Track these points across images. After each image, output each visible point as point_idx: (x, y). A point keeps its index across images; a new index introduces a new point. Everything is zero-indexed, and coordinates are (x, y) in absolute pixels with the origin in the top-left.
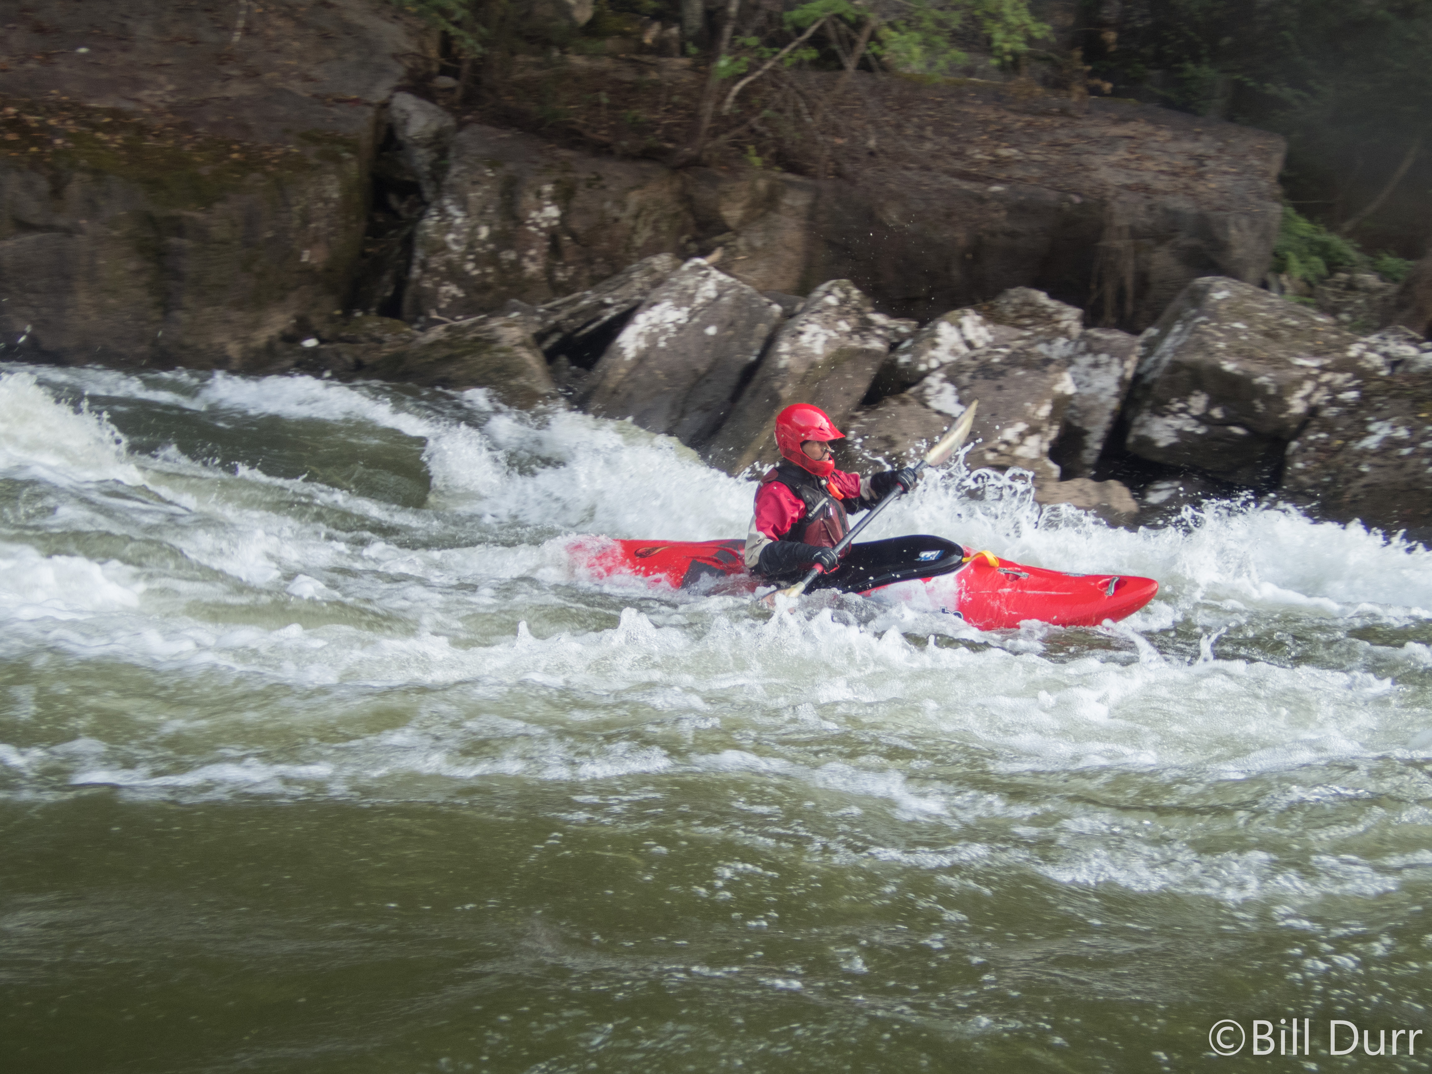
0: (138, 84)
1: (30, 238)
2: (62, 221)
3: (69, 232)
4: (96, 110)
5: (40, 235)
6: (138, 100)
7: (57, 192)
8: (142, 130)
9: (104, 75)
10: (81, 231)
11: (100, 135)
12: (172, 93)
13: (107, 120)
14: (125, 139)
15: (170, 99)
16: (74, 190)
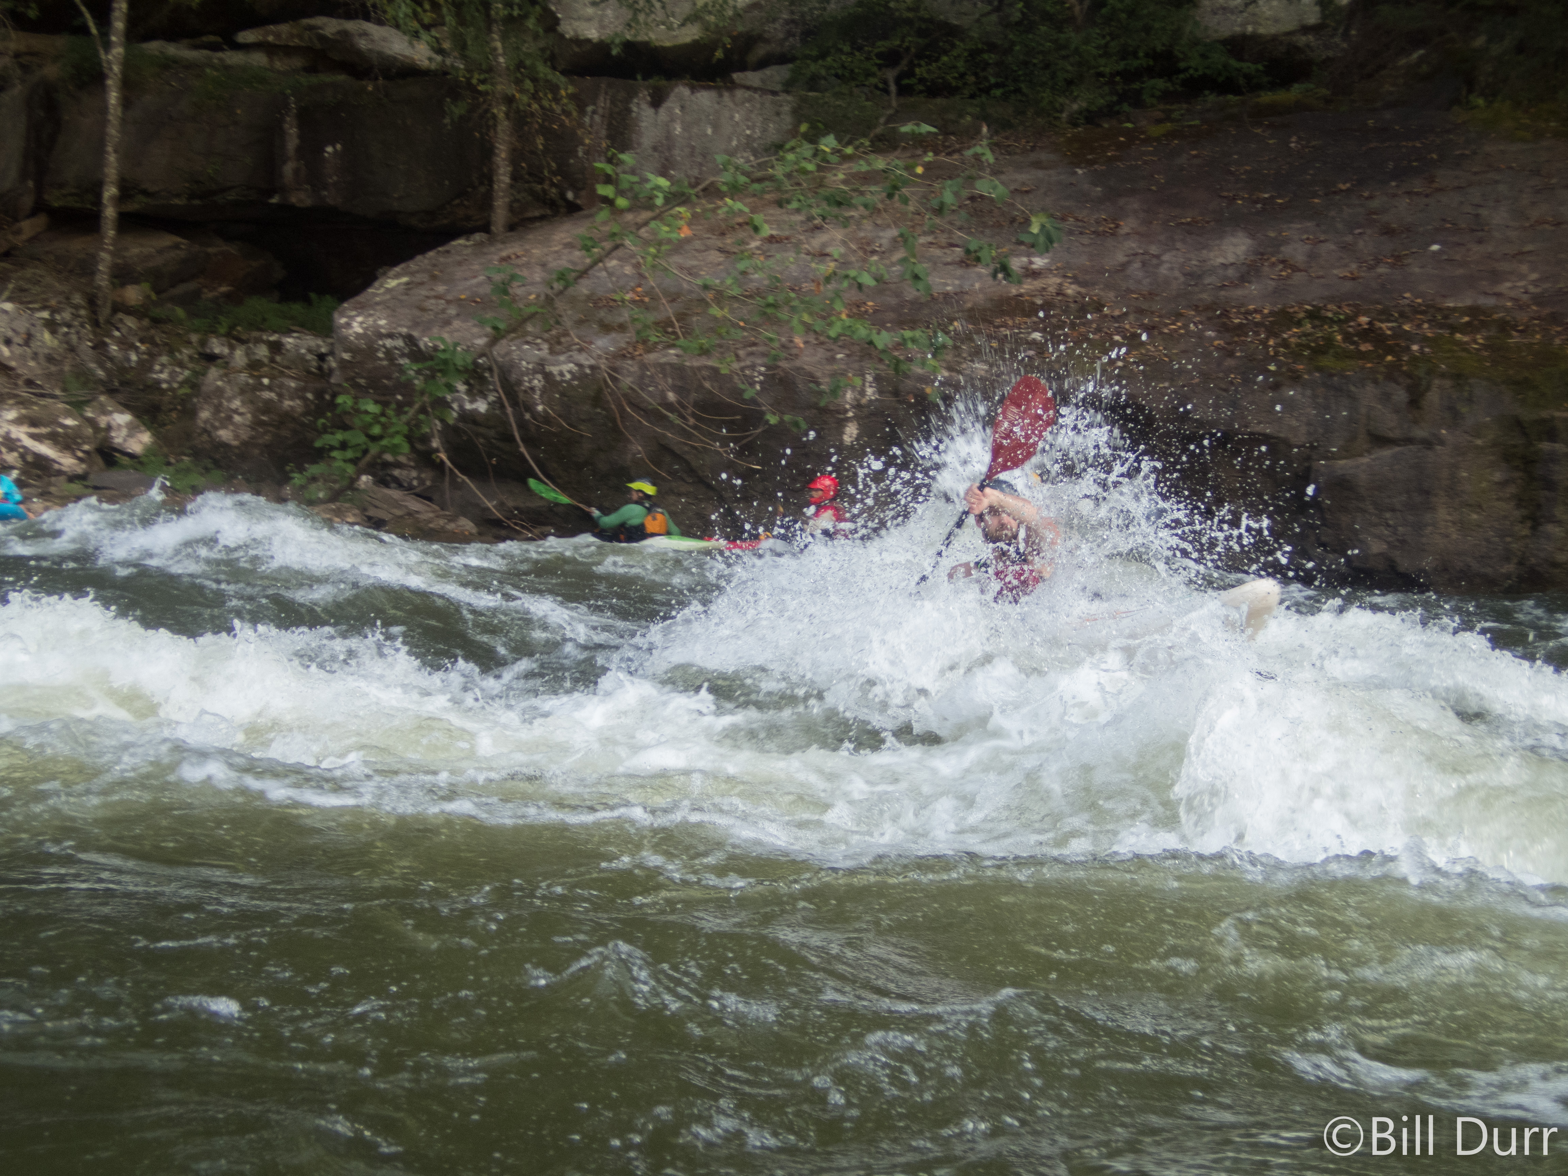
0: (1496, 277)
1: (1387, 453)
2: (1420, 433)
3: (1428, 444)
4: (1454, 309)
5: (1397, 449)
6: (1498, 295)
7: (1415, 402)
8: (1504, 327)
9: (1460, 271)
10: (1442, 443)
11: (1458, 336)
12: (1535, 283)
13: (1466, 319)
14: (1485, 338)
15: (1534, 290)
16: (1433, 397)
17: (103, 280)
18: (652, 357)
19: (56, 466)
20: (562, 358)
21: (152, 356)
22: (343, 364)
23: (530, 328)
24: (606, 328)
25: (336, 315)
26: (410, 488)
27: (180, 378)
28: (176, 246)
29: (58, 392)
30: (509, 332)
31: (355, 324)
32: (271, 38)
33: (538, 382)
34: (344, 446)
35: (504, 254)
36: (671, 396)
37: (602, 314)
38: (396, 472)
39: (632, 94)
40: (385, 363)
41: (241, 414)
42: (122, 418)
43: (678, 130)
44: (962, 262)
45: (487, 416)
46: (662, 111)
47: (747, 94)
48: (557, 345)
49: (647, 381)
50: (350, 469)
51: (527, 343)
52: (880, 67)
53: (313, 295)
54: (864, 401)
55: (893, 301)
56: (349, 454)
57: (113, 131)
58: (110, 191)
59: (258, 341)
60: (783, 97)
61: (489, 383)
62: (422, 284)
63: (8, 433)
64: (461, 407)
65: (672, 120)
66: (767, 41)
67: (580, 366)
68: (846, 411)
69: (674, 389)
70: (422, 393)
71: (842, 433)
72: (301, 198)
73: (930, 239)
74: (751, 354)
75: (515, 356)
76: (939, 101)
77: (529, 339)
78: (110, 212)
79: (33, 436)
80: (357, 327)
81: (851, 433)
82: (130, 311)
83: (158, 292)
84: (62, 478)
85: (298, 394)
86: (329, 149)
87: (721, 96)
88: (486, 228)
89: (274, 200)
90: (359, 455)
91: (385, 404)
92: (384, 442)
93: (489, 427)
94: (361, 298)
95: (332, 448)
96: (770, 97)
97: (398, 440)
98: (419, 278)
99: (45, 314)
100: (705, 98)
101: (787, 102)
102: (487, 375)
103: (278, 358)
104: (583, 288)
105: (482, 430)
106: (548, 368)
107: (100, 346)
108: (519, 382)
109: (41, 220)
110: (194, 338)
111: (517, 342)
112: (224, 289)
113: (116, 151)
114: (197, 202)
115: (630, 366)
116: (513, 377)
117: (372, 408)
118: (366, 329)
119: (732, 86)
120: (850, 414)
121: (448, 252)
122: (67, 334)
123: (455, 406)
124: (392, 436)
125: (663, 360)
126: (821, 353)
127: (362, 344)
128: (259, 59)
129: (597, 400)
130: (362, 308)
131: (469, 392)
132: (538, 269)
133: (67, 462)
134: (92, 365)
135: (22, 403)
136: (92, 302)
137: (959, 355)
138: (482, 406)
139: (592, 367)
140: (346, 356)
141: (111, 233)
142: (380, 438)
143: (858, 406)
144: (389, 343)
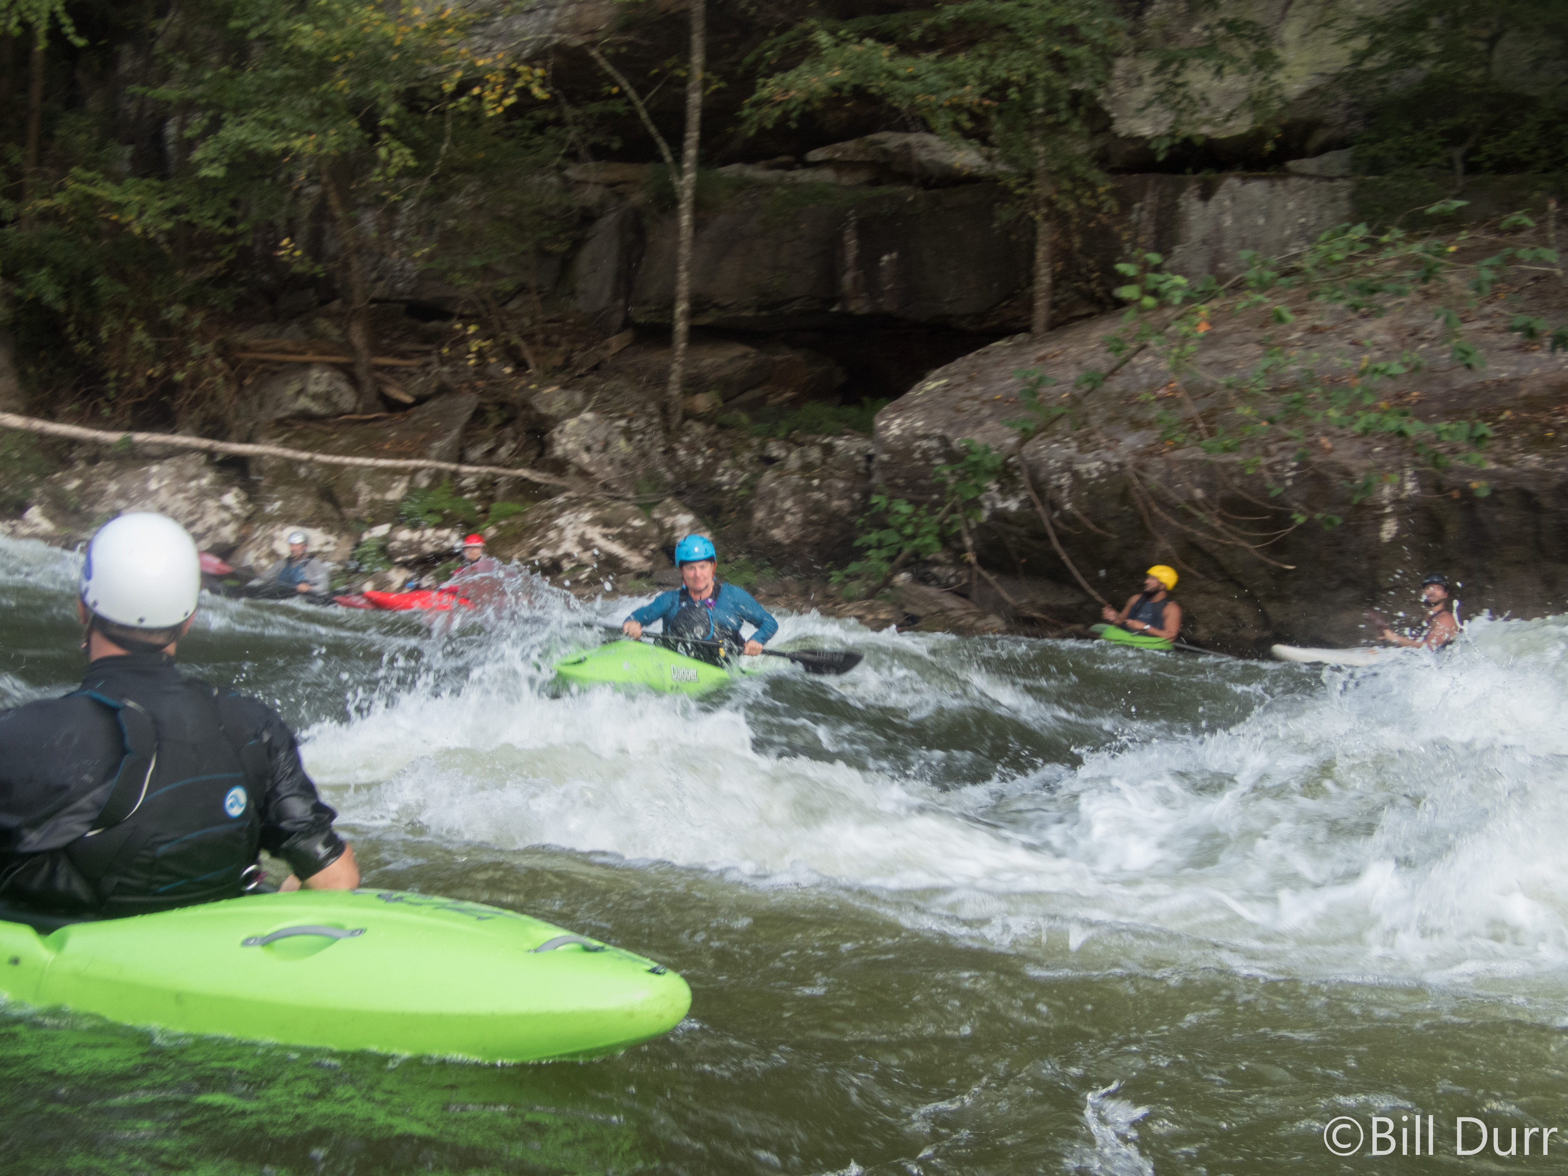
17: (674, 390)
18: (1179, 453)
19: (625, 565)
20: (1090, 456)
21: (717, 460)
22: (884, 466)
23: (1058, 427)
24: (1136, 425)
25: (876, 418)
26: (947, 586)
27: (741, 480)
28: (745, 356)
29: (630, 495)
30: (1037, 432)
31: (893, 427)
32: (838, 155)
33: (1065, 480)
34: (880, 545)
35: (1041, 353)
36: (1199, 493)
37: (1133, 411)
38: (935, 570)
39: (1180, 189)
40: (921, 463)
41: (793, 514)
42: (685, 519)
43: (1228, 221)
44: (1519, 347)
45: (1018, 514)
46: (1212, 203)
47: (1302, 181)
48: (1085, 443)
49: (1174, 478)
50: (885, 568)
51: (1056, 441)
52: (1444, 145)
53: (866, 400)
54: (1403, 496)
55: (1440, 390)
56: (884, 553)
57: (685, 251)
58: (682, 307)
59: (812, 444)
60: (1339, 183)
61: (1021, 482)
62: (959, 385)
63: (583, 534)
64: (993, 505)
65: (1222, 213)
66: (1327, 126)
67: (1108, 464)
68: (1384, 507)
69: (1200, 485)
70: (953, 493)
71: (1379, 530)
72: (859, 306)
73: (1486, 323)
74: (1282, 449)
75: (1043, 454)
76: (1508, 177)
77: (1058, 437)
78: (681, 326)
79: (605, 536)
80: (895, 429)
81: (1389, 530)
82: (699, 418)
83: (725, 401)
84: (631, 575)
85: (846, 494)
86: (886, 258)
87: (1273, 186)
88: (1027, 329)
89: (835, 309)
90: (893, 553)
91: (917, 504)
92: (917, 542)
93: (1022, 526)
94: (901, 401)
95: (869, 547)
96: (1326, 184)
97: (929, 540)
98: (957, 379)
99: (623, 423)
100: (1257, 189)
101: (1344, 188)
102: (1017, 474)
103: (830, 460)
104: (1116, 385)
105: (1013, 528)
106: (1077, 467)
107: (670, 451)
108: (1046, 482)
109: (627, 336)
110: (755, 442)
111: (1047, 440)
112: (788, 395)
113: (687, 269)
114: (764, 313)
115: (1157, 463)
116: (1042, 475)
117: (904, 508)
118: (904, 430)
119: (1286, 174)
120: (1388, 510)
121: (987, 353)
122: (641, 440)
123: (987, 504)
124: (925, 535)
125: (1191, 457)
126: (1357, 447)
127: (900, 445)
128: (827, 175)
129: (1124, 497)
130: (901, 411)
131: (1001, 490)
132: (1073, 367)
133: (635, 560)
134: (662, 469)
135: (596, 505)
136: (664, 410)
137: (1508, 446)
138: (1013, 505)
139: (1121, 465)
140: (885, 457)
141: (683, 345)
142: (913, 537)
143: (1397, 501)
144: (925, 444)
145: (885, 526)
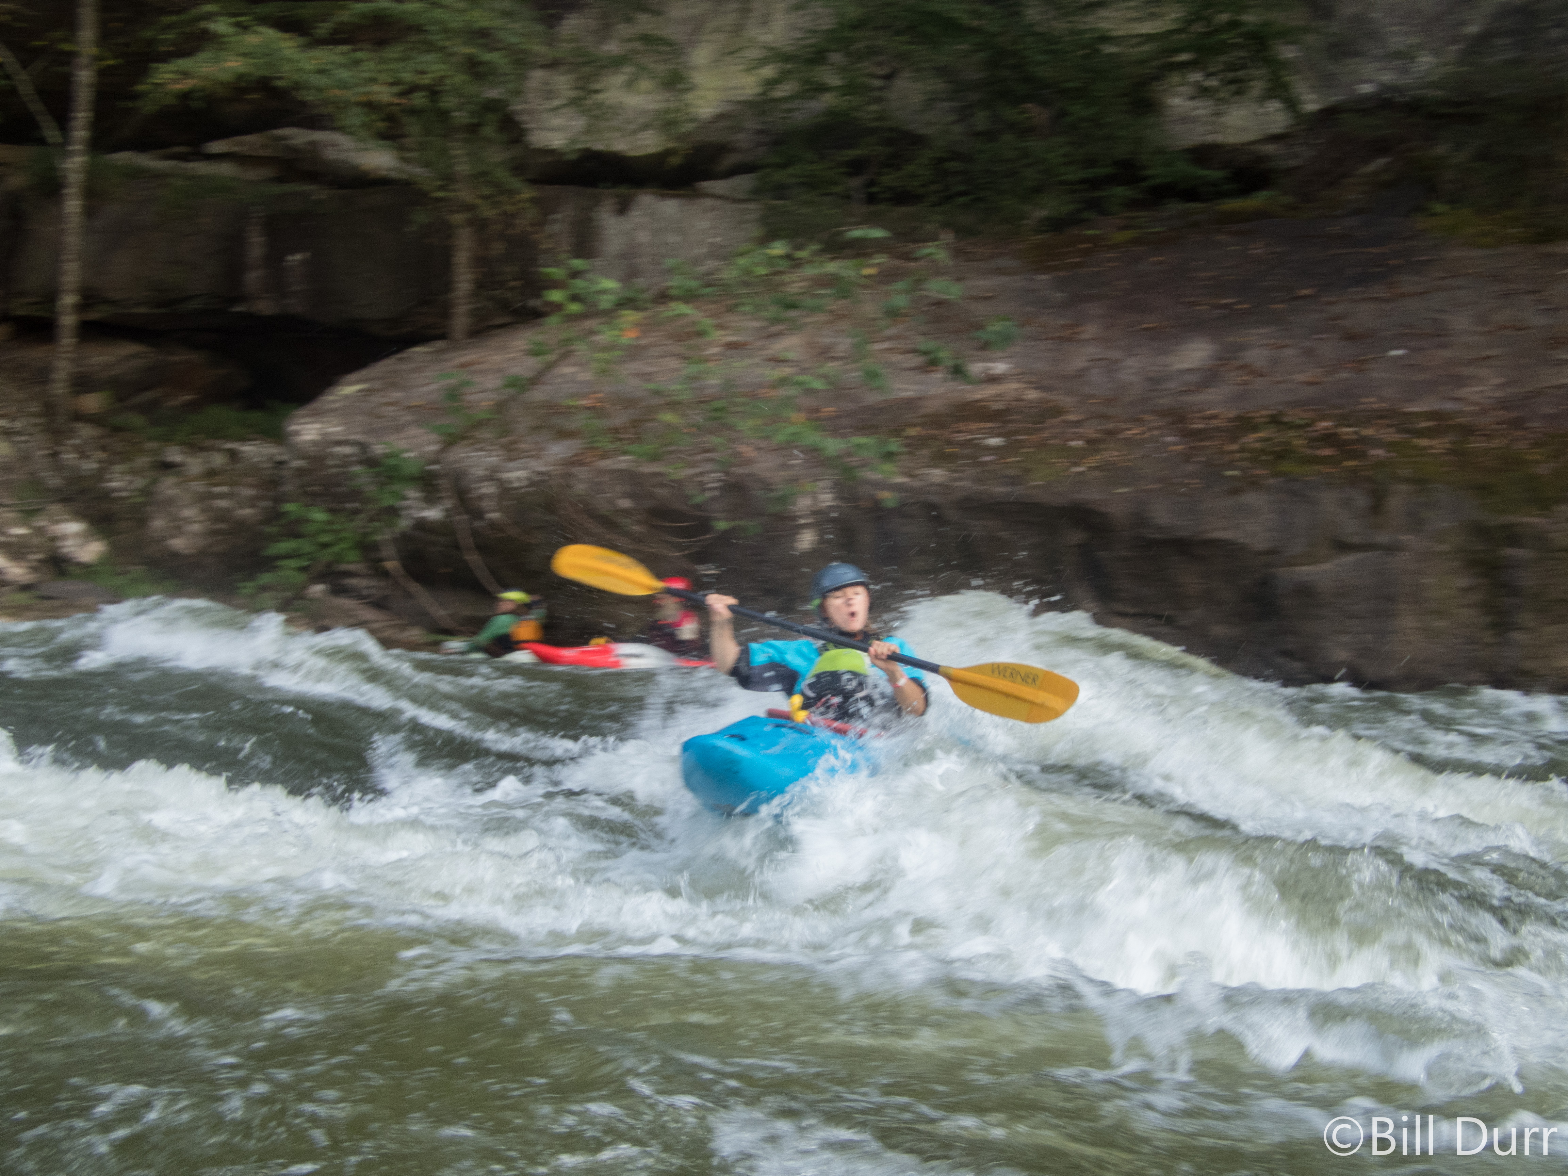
0: (1460, 381)
1: (1349, 559)
2: (1383, 538)
3: (1391, 549)
4: (1414, 414)
5: (1360, 555)
6: (1460, 399)
7: (1377, 507)
8: (1468, 431)
9: (1421, 376)
10: (1404, 548)
11: (1419, 441)
13: (1427, 424)
14: (1450, 443)
15: (1499, 394)
16: (1395, 503)
17: (59, 388)
18: (606, 464)
19: (3, 576)
20: (516, 464)
21: (109, 464)
22: (297, 472)
23: (482, 434)
24: (560, 434)
25: (287, 423)
26: (365, 597)
27: (137, 486)
28: (138, 355)
29: (10, 501)
30: (460, 438)
31: (308, 431)
32: (237, 149)
33: (491, 489)
34: (294, 555)
35: (461, 360)
36: (625, 503)
37: (557, 420)
38: (350, 581)
39: (595, 202)
40: (337, 470)
41: (195, 523)
42: (73, 527)
43: (643, 237)
44: (921, 367)
45: (441, 523)
46: (627, 219)
47: (714, 202)
48: (511, 452)
49: (599, 488)
50: (301, 578)
51: (480, 449)
52: (843, 175)
54: (820, 507)
55: (851, 407)
56: (299, 563)
57: (71, 240)
58: (69, 300)
59: (216, 449)
60: (750, 205)
61: (444, 490)
62: (378, 391)
64: (414, 513)
65: (638, 229)
66: (734, 151)
67: (535, 472)
68: (801, 518)
69: (626, 495)
70: (372, 500)
71: (797, 540)
73: (889, 344)
74: (705, 460)
75: (467, 462)
76: (903, 209)
77: (481, 445)
78: (68, 320)
80: (309, 434)
81: (806, 540)
82: (88, 419)
83: (118, 402)
84: (9, 589)
85: (254, 502)
86: (293, 258)
87: (685, 205)
88: (446, 336)
89: (237, 309)
90: (308, 563)
91: (334, 512)
92: (332, 550)
93: (442, 535)
94: (315, 405)
95: (282, 557)
96: (737, 205)
98: (375, 385)
100: (671, 207)
101: (754, 210)
102: (440, 482)
103: (235, 466)
104: (538, 395)
105: (435, 538)
106: (501, 475)
107: (54, 455)
108: (470, 490)
109: (5, 330)
110: (151, 446)
111: (469, 448)
112: (187, 397)
113: (75, 260)
114: (159, 311)
115: (582, 472)
116: (465, 484)
117: (320, 516)
118: (319, 436)
119: (697, 194)
120: (806, 521)
121: (405, 359)
122: (23, 442)
123: (408, 512)
125: (616, 467)
126: (775, 459)
127: (314, 451)
128: (229, 169)
129: (550, 506)
130: (315, 415)
131: (421, 500)
132: (494, 375)
133: (16, 571)
134: (46, 474)
136: (49, 410)
137: (915, 461)
138: (433, 514)
139: (548, 474)
140: (297, 463)
141: (69, 341)
142: (330, 546)
143: (813, 513)
144: (342, 450)
145: (297, 536)
